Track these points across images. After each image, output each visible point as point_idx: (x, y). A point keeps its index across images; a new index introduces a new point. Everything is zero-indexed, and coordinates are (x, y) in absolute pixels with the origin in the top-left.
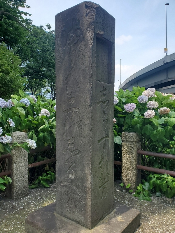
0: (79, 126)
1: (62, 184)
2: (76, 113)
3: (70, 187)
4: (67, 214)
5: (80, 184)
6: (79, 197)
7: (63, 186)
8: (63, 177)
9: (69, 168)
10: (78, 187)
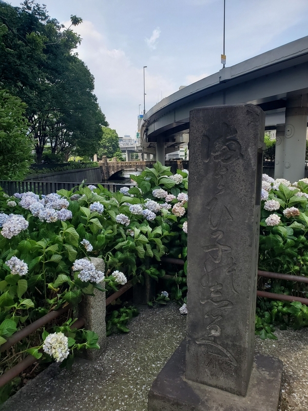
0: (230, 270)
1: (198, 343)
2: (225, 252)
3: (213, 346)
4: (206, 380)
5: (230, 343)
6: (227, 359)
7: (200, 345)
8: (200, 334)
9: (212, 322)
10: (225, 346)
